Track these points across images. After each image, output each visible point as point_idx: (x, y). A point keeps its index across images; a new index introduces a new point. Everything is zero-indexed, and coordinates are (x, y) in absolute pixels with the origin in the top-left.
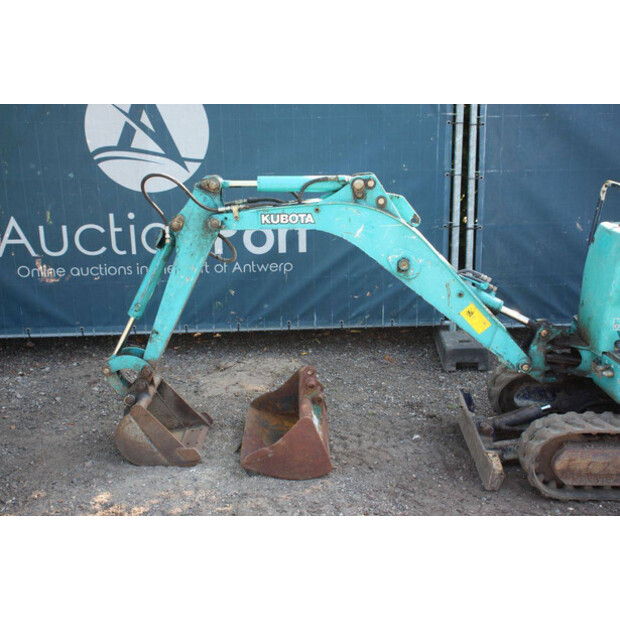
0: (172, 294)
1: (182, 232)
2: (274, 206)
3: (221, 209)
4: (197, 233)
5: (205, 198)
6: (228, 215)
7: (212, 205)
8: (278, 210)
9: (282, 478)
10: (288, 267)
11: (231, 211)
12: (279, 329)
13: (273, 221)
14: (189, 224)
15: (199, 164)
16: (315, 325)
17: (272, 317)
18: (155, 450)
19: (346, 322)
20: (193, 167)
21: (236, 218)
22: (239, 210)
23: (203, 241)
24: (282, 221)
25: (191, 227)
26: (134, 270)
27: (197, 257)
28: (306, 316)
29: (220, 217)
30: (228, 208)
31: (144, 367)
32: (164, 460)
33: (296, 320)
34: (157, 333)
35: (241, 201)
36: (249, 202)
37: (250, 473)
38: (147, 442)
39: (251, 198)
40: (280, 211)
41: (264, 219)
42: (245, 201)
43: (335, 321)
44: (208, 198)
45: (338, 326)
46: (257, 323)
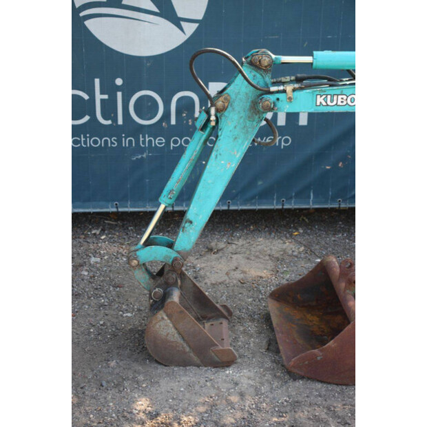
0: (210, 181)
1: (226, 113)
2: (331, 86)
3: (273, 89)
4: (243, 114)
5: (254, 76)
6: (281, 96)
7: (261, 84)
8: (335, 90)
9: (329, 383)
10: (286, 141)
11: (284, 91)
12: (272, 207)
13: (329, 103)
14: (235, 104)
15: (196, 25)
16: (312, 204)
17: (265, 195)
18: (188, 349)
19: (344, 201)
20: (190, 29)
21: (290, 99)
22: (294, 90)
23: (248, 123)
24: (339, 103)
25: (237, 108)
26: (119, 141)
27: (240, 141)
28: (302, 194)
29: (272, 98)
30: (281, 88)
31: (175, 259)
32: (196, 359)
33: (291, 198)
34: (191, 222)
35: (288, 79)
36: (298, 80)
37: (294, 376)
38: (180, 340)
39: (299, 75)
40: (338, 92)
41: (320, 100)
42: (293, 78)
43: (333, 199)
44: (258, 75)
45: (335, 206)
46: (249, 200)
